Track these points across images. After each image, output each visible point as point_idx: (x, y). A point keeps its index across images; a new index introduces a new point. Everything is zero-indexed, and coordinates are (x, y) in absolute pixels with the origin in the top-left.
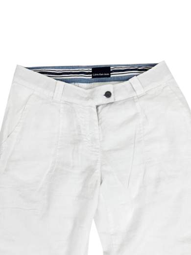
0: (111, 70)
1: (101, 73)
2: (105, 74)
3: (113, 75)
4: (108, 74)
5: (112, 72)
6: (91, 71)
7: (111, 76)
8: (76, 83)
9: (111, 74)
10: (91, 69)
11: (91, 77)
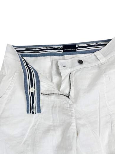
0: (77, 47)
1: (70, 49)
2: (73, 49)
3: (78, 50)
4: (75, 50)
5: (77, 48)
6: (62, 48)
7: (77, 51)
8: (51, 56)
9: (77, 49)
10: (62, 47)
11: (62, 52)
